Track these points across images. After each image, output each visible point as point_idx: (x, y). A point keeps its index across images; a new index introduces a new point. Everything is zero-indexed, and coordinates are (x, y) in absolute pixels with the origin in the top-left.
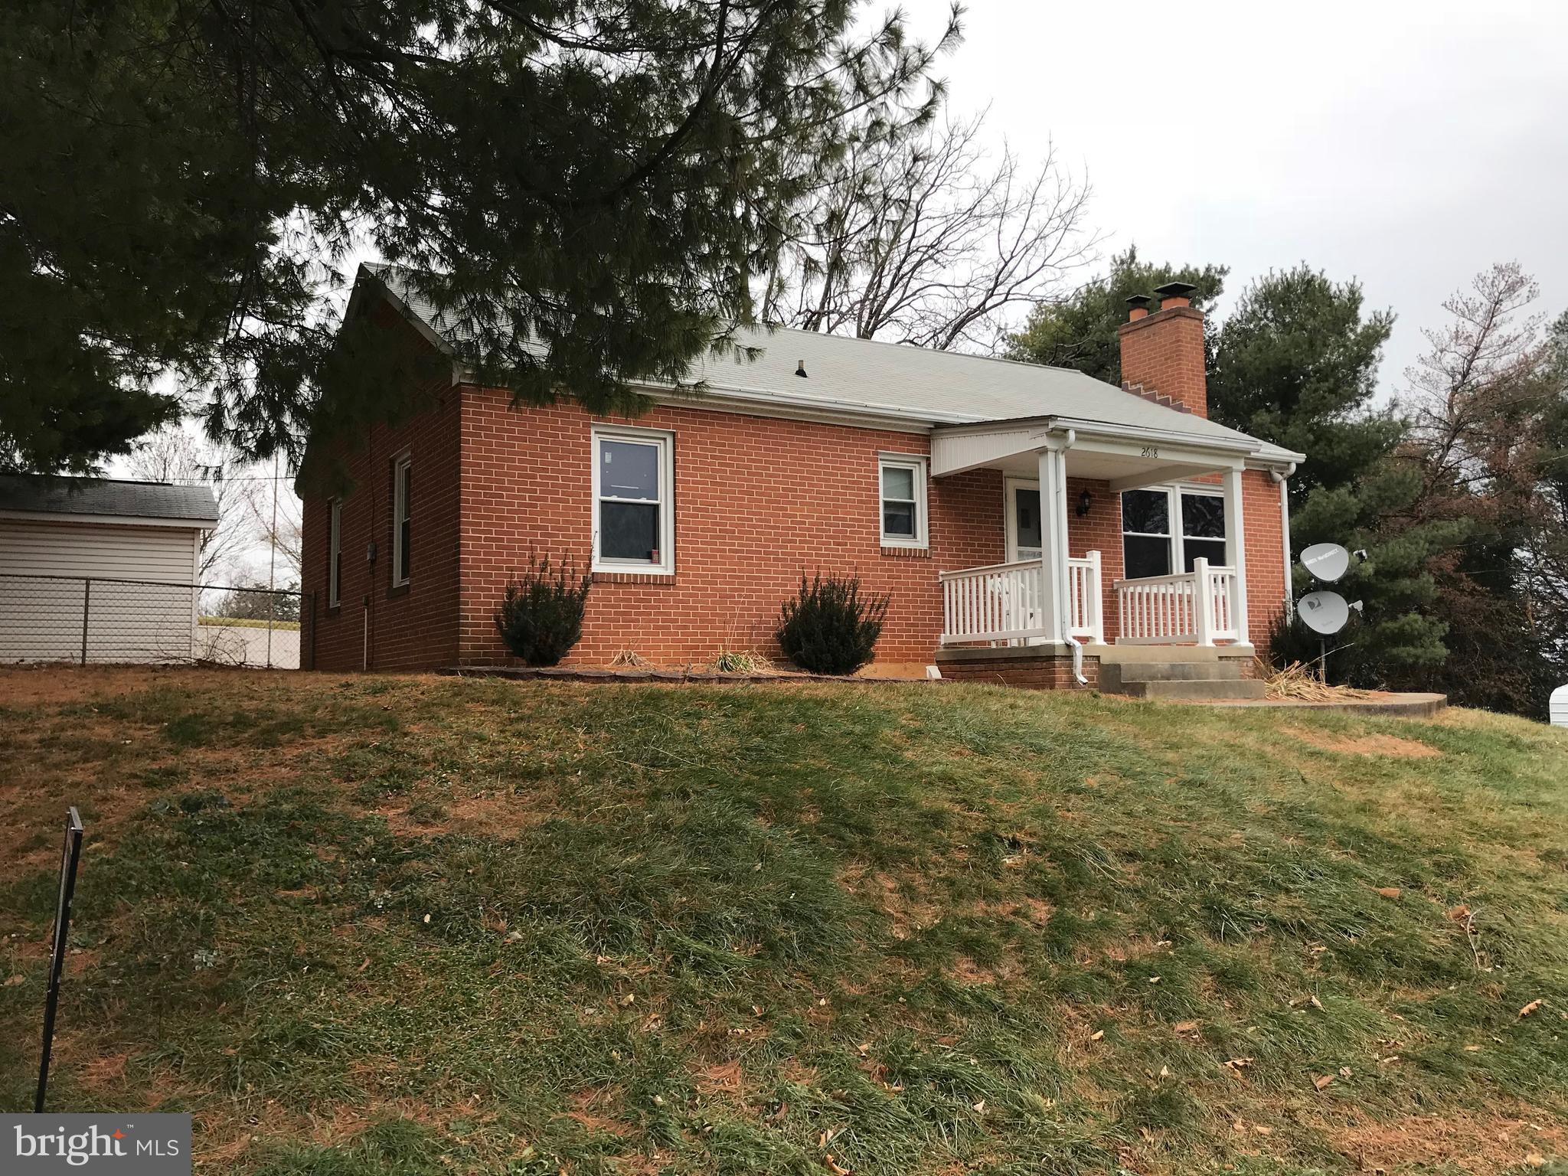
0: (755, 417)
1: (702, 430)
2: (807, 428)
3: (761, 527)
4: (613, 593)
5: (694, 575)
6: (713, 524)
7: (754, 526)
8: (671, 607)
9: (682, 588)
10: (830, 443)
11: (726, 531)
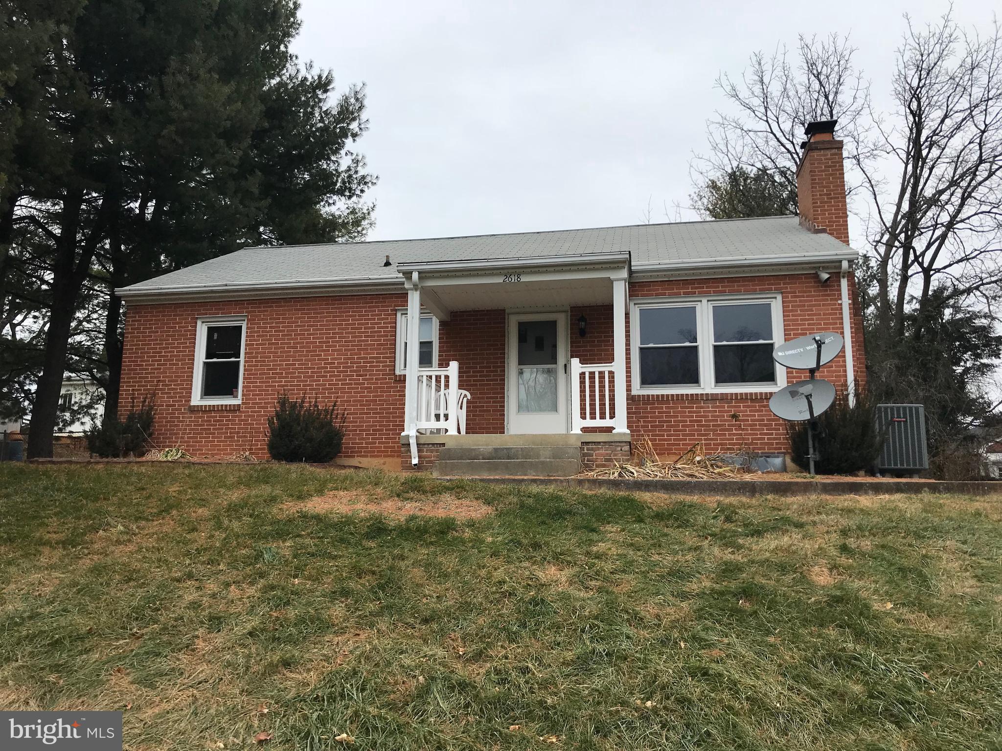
0: (302, 298)
1: (265, 311)
2: (341, 300)
3: (301, 368)
4: (201, 417)
5: (253, 403)
6: (268, 369)
7: (297, 369)
8: (236, 424)
9: (244, 412)
10: (357, 307)
11: (277, 373)
